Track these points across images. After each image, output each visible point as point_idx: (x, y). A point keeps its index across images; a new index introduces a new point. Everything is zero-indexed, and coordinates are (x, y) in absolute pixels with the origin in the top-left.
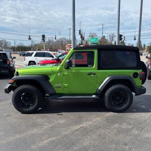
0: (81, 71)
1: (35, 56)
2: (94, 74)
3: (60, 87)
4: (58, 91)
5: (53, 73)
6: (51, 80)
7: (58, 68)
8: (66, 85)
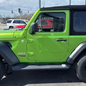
0: (49, 37)
1: (13, 23)
2: (65, 41)
3: (25, 56)
4: (22, 60)
5: (15, 39)
6: (13, 48)
7: (21, 33)
8: (32, 53)
